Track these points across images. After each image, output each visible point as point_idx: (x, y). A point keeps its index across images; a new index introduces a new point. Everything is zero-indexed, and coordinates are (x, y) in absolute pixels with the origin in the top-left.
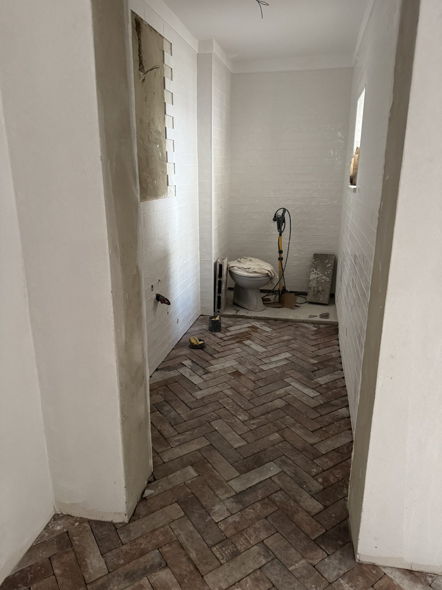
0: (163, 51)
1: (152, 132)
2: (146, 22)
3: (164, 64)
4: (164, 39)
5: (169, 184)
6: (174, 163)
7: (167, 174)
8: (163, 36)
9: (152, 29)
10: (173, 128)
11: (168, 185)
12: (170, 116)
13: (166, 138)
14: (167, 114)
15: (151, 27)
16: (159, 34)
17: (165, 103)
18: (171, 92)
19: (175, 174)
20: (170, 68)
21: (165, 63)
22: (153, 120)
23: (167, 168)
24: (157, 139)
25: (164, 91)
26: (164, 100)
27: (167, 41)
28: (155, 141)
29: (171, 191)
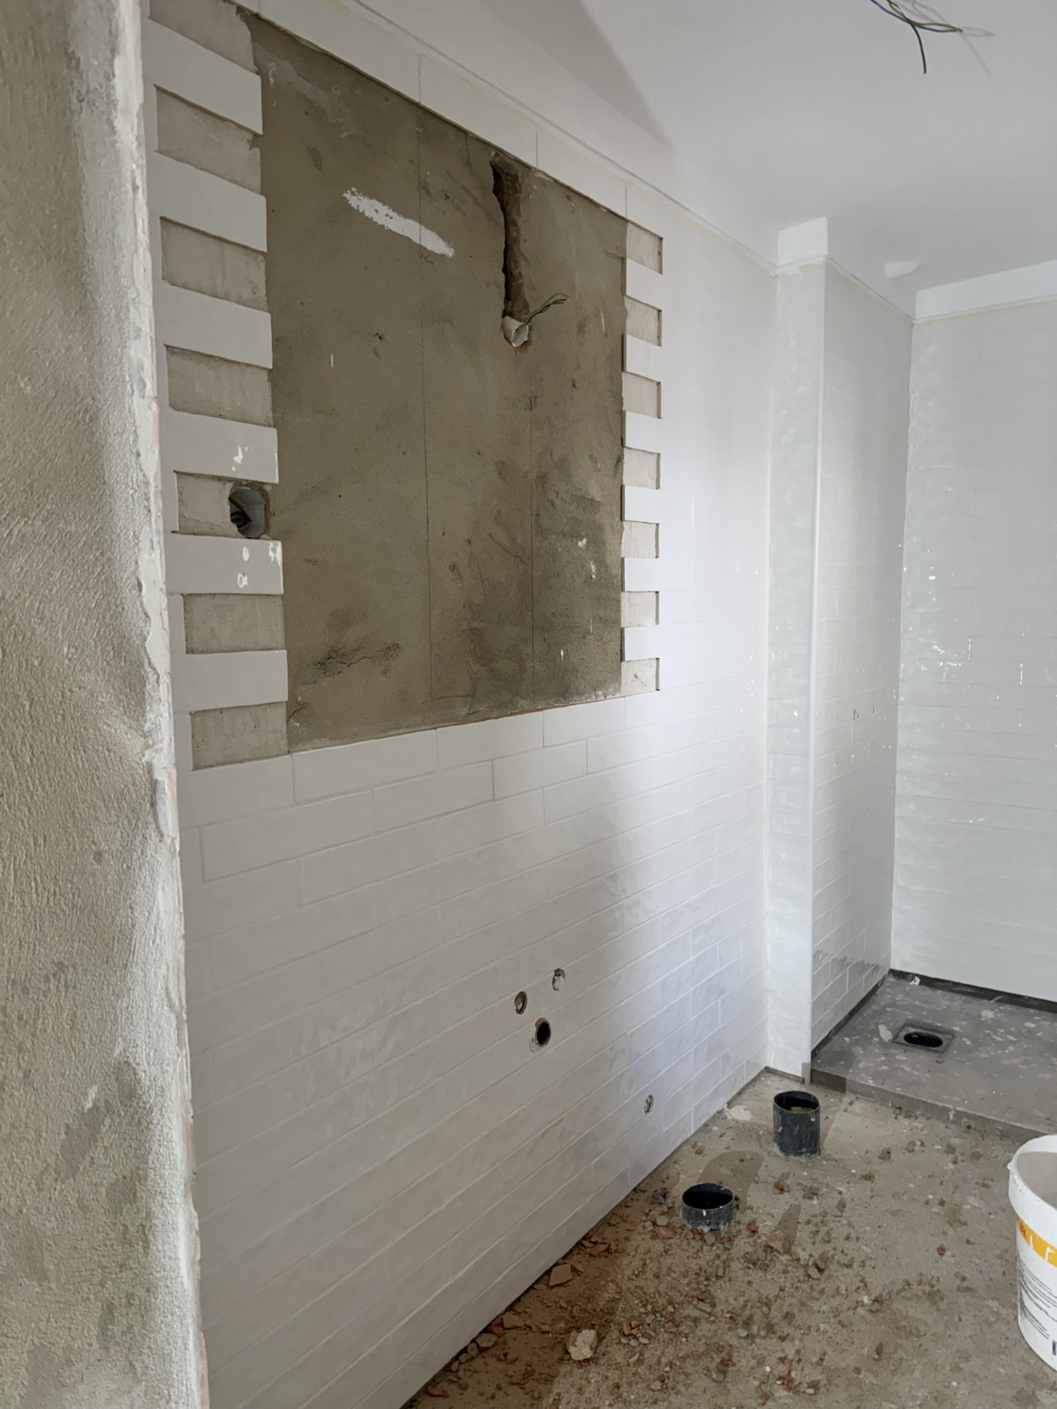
0: (623, 260)
1: (557, 501)
2: (545, 174)
3: (626, 299)
4: (630, 226)
5: (627, 657)
6: (657, 592)
7: (622, 626)
8: (624, 216)
9: (571, 194)
10: (658, 487)
11: (622, 659)
12: (644, 451)
13: (622, 519)
14: (627, 445)
15: (568, 188)
16: (606, 208)
17: (625, 412)
18: (652, 381)
19: (657, 623)
20: (654, 308)
21: (627, 294)
22: (562, 465)
23: (622, 609)
24: (577, 522)
25: (621, 376)
26: (622, 403)
27: (642, 232)
28: (567, 529)
29: (636, 677)
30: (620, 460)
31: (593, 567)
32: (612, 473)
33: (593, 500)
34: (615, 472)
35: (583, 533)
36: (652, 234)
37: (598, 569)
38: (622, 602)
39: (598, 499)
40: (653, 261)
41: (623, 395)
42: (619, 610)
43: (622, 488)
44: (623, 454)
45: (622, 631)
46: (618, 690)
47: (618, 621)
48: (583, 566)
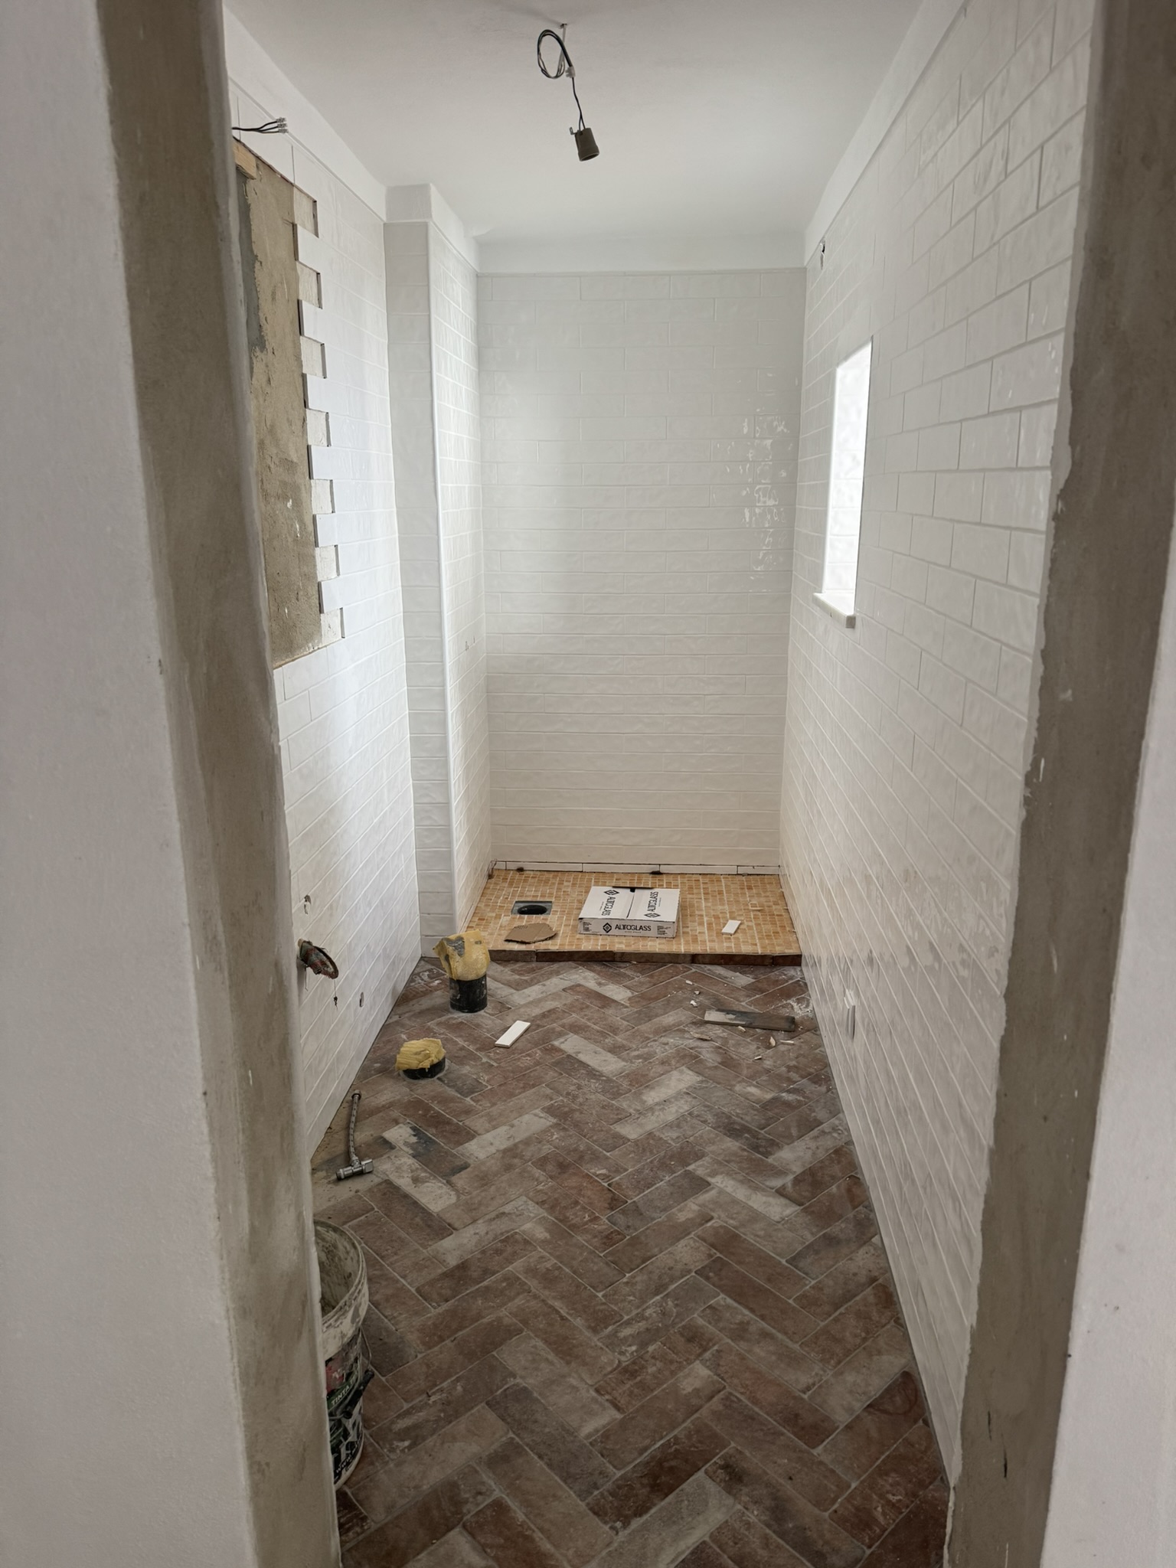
0: (294, 226)
1: (272, 466)
3: (297, 263)
4: (295, 190)
5: (325, 609)
6: (336, 546)
7: (319, 580)
8: (292, 182)
10: (329, 445)
11: (321, 611)
12: (319, 411)
13: (310, 476)
14: (310, 407)
16: (280, 174)
17: (305, 375)
18: (318, 342)
19: (338, 574)
20: (314, 271)
21: (300, 260)
22: (272, 431)
23: (317, 564)
24: (284, 484)
25: (299, 340)
26: (302, 366)
27: (303, 195)
28: (280, 492)
29: (330, 627)
30: (304, 420)
31: (298, 526)
32: (301, 434)
33: (292, 462)
34: (303, 433)
35: (289, 495)
36: (308, 196)
37: (300, 528)
38: (317, 558)
39: (295, 460)
40: (310, 224)
41: (302, 359)
42: (315, 566)
43: (308, 448)
44: (305, 414)
45: (319, 585)
46: (320, 641)
47: (315, 576)
48: (292, 525)
